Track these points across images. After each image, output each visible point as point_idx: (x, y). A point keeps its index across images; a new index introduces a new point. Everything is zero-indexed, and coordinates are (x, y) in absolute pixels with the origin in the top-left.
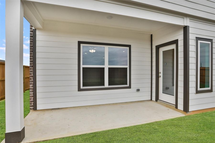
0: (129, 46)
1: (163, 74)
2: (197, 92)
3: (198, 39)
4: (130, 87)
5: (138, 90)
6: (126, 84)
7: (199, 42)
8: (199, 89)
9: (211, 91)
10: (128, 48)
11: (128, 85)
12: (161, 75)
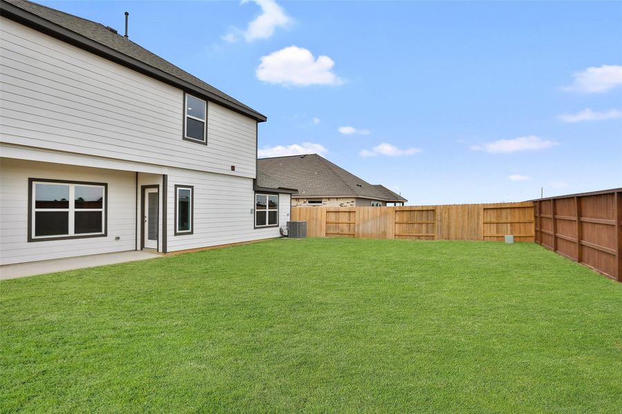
0: (106, 185)
1: (149, 218)
2: (176, 234)
3: (176, 186)
4: (105, 235)
5: (118, 238)
6: (101, 231)
7: (178, 188)
8: (178, 231)
9: (192, 233)
10: (104, 187)
11: (103, 233)
12: (147, 219)
